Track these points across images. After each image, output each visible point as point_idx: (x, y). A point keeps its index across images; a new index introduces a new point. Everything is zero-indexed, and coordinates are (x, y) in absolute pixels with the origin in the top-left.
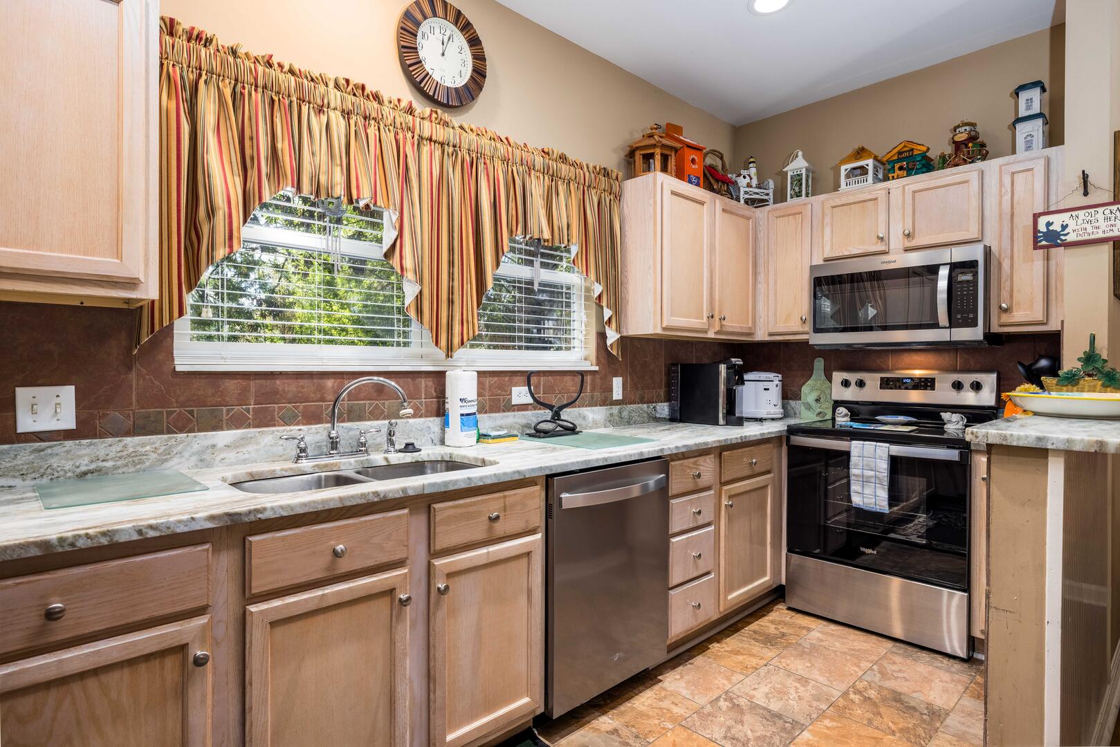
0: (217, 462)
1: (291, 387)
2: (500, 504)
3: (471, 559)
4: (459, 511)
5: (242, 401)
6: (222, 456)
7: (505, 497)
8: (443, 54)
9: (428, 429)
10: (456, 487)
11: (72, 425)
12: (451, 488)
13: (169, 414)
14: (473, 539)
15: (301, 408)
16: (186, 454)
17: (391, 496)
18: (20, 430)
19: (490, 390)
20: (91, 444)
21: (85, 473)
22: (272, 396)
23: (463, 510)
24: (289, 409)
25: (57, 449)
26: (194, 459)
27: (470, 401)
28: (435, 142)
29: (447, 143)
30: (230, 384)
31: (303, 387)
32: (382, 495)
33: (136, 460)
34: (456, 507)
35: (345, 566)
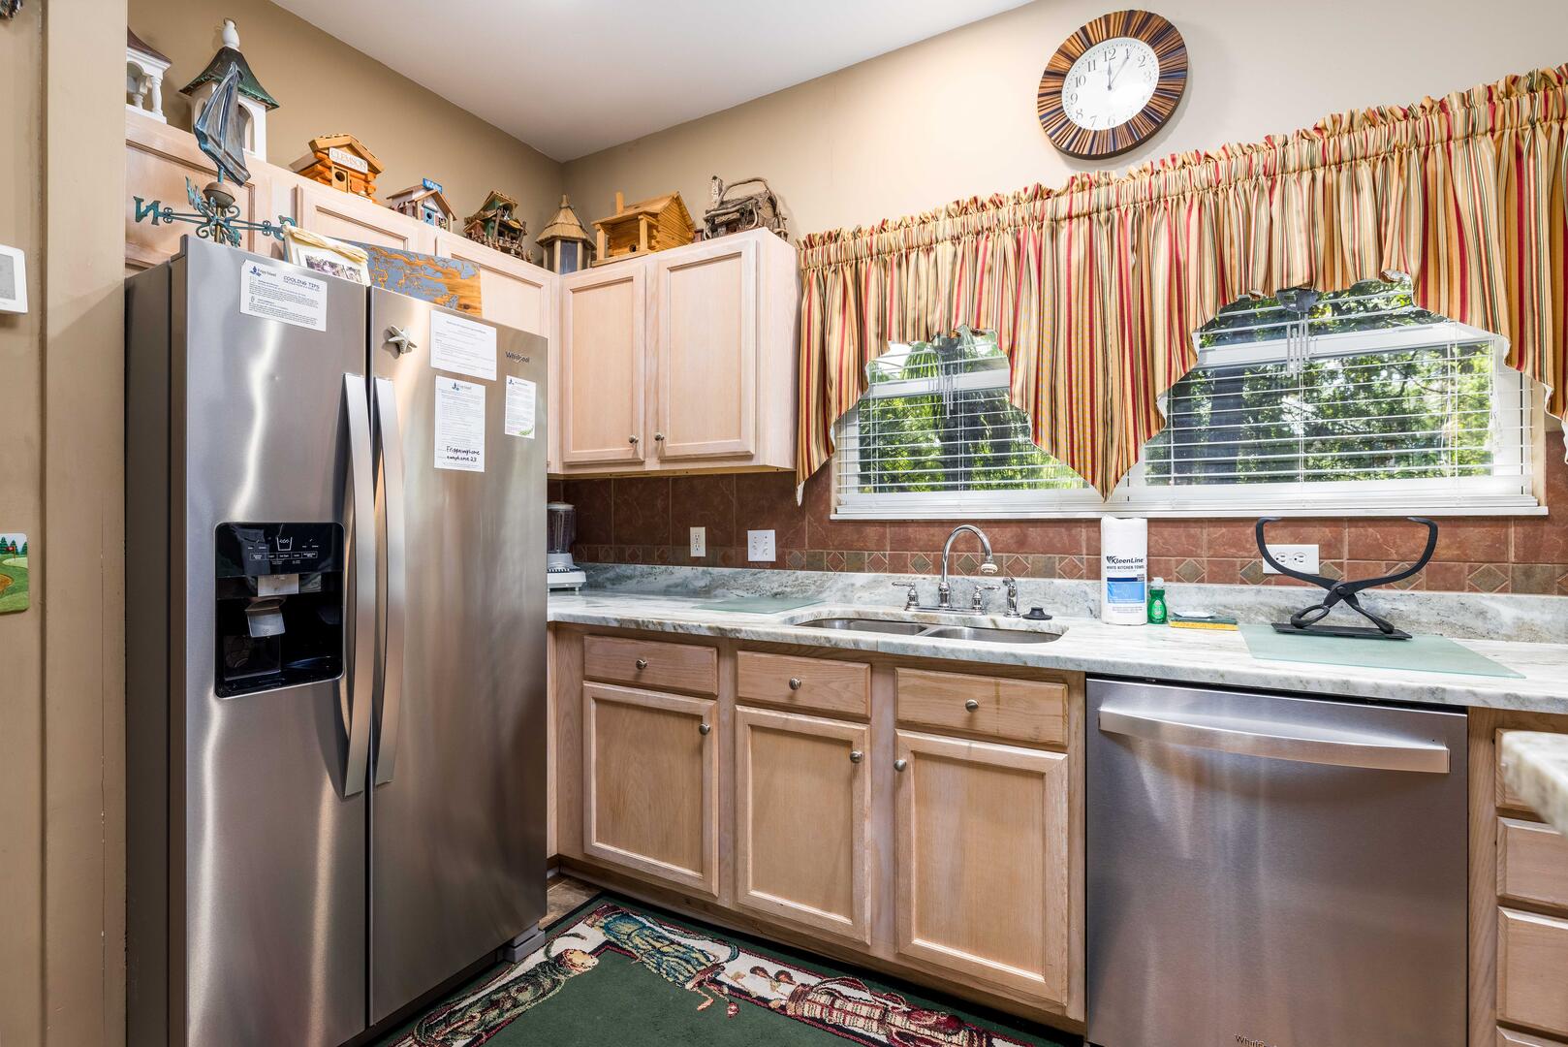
0: (855, 600)
1: (922, 535)
2: (991, 692)
3: (945, 746)
4: (928, 683)
5: (880, 547)
6: (858, 595)
7: (997, 685)
8: (1110, 88)
9: (1083, 594)
10: (917, 654)
11: (771, 557)
12: (910, 653)
13: (828, 554)
14: (948, 724)
15: (932, 556)
16: (834, 589)
17: (842, 645)
18: (750, 560)
19: (1209, 548)
20: (779, 573)
21: (776, 594)
22: (903, 543)
23: (935, 684)
24: (921, 557)
25: (762, 575)
26: (839, 593)
27: (1120, 561)
28: (1078, 216)
29: (1095, 210)
30: (870, 531)
31: (933, 535)
32: (833, 643)
33: (802, 587)
34: (925, 678)
35: (802, 699)
